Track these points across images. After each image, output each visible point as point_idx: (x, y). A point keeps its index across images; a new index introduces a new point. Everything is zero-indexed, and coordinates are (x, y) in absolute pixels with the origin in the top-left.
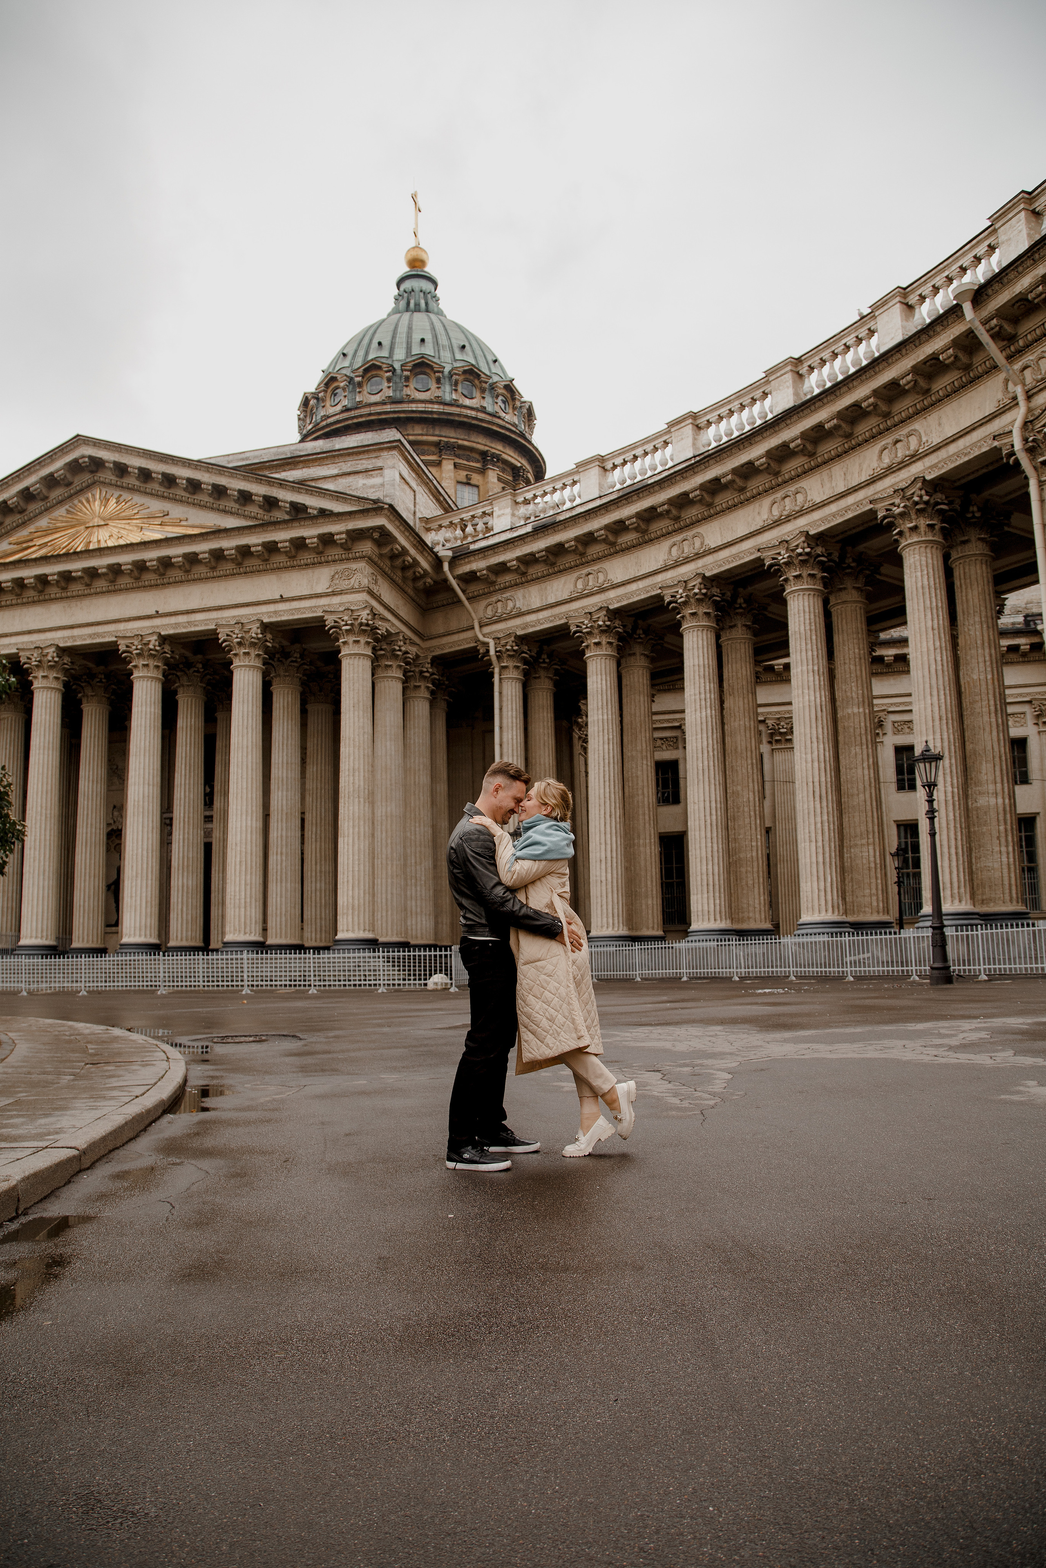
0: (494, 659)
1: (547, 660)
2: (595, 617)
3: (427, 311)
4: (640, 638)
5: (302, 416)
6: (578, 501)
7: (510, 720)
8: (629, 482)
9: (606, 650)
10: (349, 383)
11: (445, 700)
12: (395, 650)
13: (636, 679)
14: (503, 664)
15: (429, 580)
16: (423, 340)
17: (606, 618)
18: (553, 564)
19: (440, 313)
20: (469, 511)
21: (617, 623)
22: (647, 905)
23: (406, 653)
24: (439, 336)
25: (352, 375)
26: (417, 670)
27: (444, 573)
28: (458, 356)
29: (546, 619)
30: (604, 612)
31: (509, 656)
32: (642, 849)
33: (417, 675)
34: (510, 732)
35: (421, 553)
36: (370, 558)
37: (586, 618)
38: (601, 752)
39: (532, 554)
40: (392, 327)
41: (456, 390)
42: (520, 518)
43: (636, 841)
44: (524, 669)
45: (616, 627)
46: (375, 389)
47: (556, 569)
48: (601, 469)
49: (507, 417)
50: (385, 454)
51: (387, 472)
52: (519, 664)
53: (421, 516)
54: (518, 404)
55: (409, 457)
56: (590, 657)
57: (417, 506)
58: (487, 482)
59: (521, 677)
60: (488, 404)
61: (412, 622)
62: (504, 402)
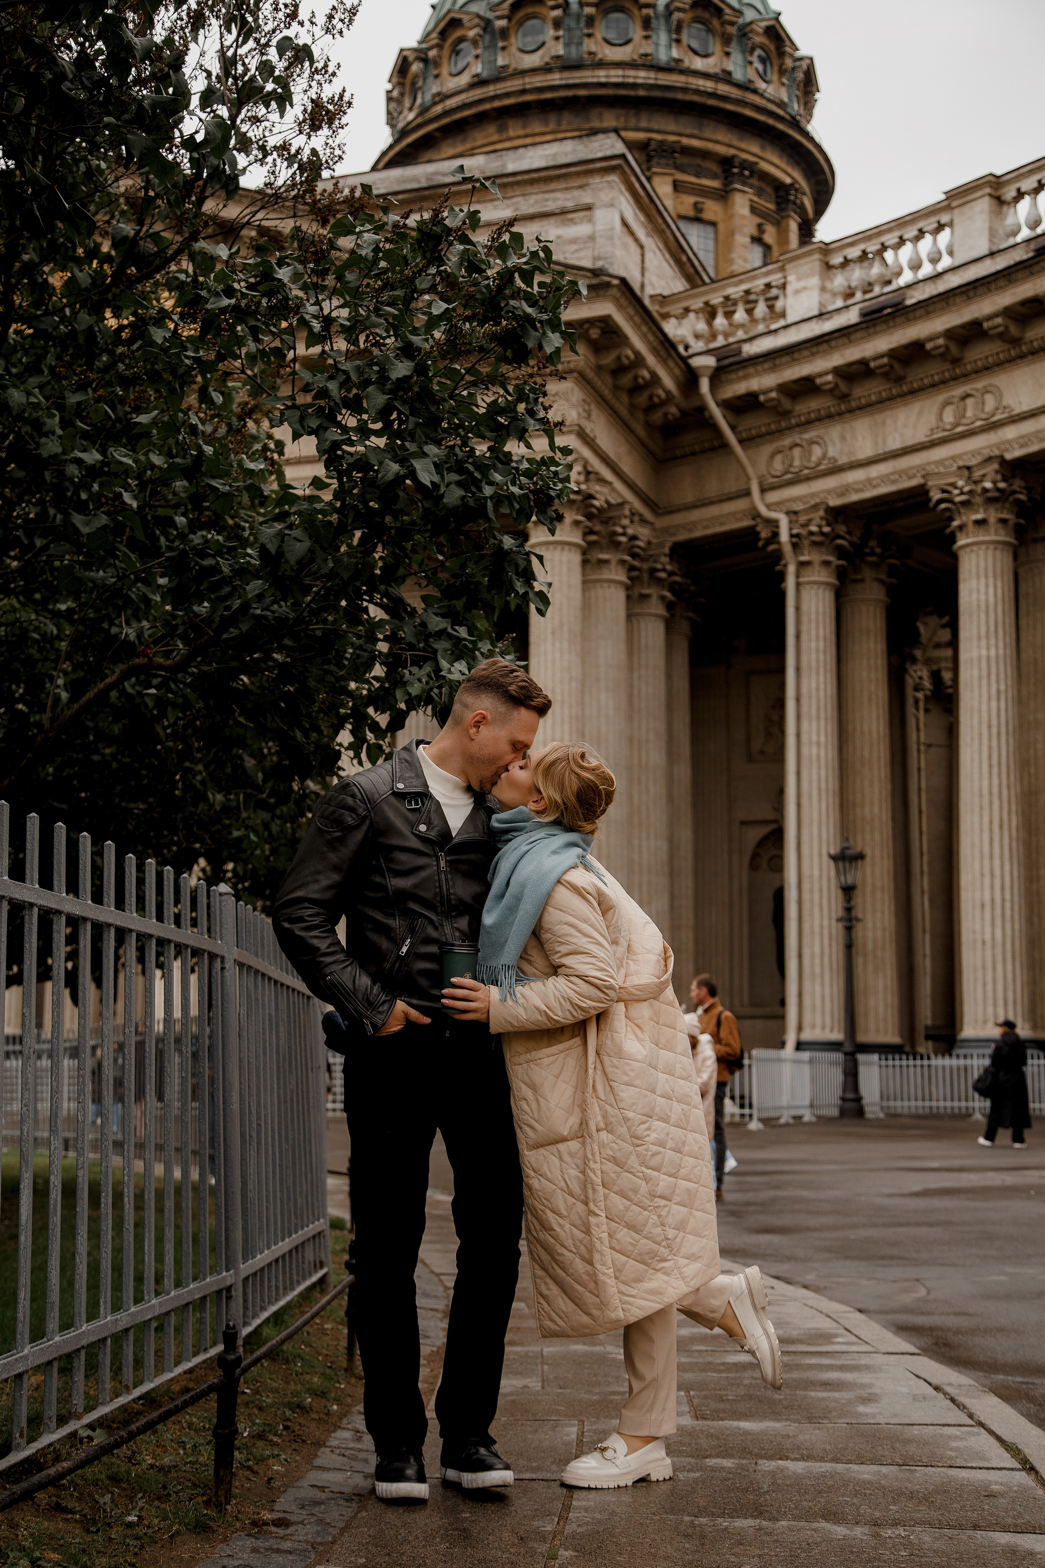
0: (787, 549)
1: (878, 550)
2: (977, 474)
5: (395, 94)
6: (946, 262)
7: (813, 656)
9: (995, 534)
10: (485, 29)
11: (689, 619)
12: (615, 534)
14: (804, 558)
15: (673, 410)
17: (999, 477)
18: (899, 380)
20: (741, 282)
21: (1018, 484)
23: (634, 538)
25: (490, 15)
26: (645, 566)
27: (701, 397)
29: (884, 479)
30: (995, 466)
31: (815, 544)
33: (646, 576)
34: (814, 676)
35: (664, 361)
36: (581, 374)
37: (961, 477)
39: (863, 362)
41: (678, 41)
42: (834, 295)
44: (838, 567)
45: (1014, 492)
46: (531, 42)
47: (905, 388)
48: (994, 201)
49: (770, 90)
50: (596, 181)
51: (600, 214)
52: (830, 558)
53: (652, 292)
54: (789, 63)
55: (637, 185)
56: (967, 546)
57: (647, 275)
58: (731, 217)
59: (833, 580)
60: (736, 66)
61: (640, 482)
62: (763, 60)
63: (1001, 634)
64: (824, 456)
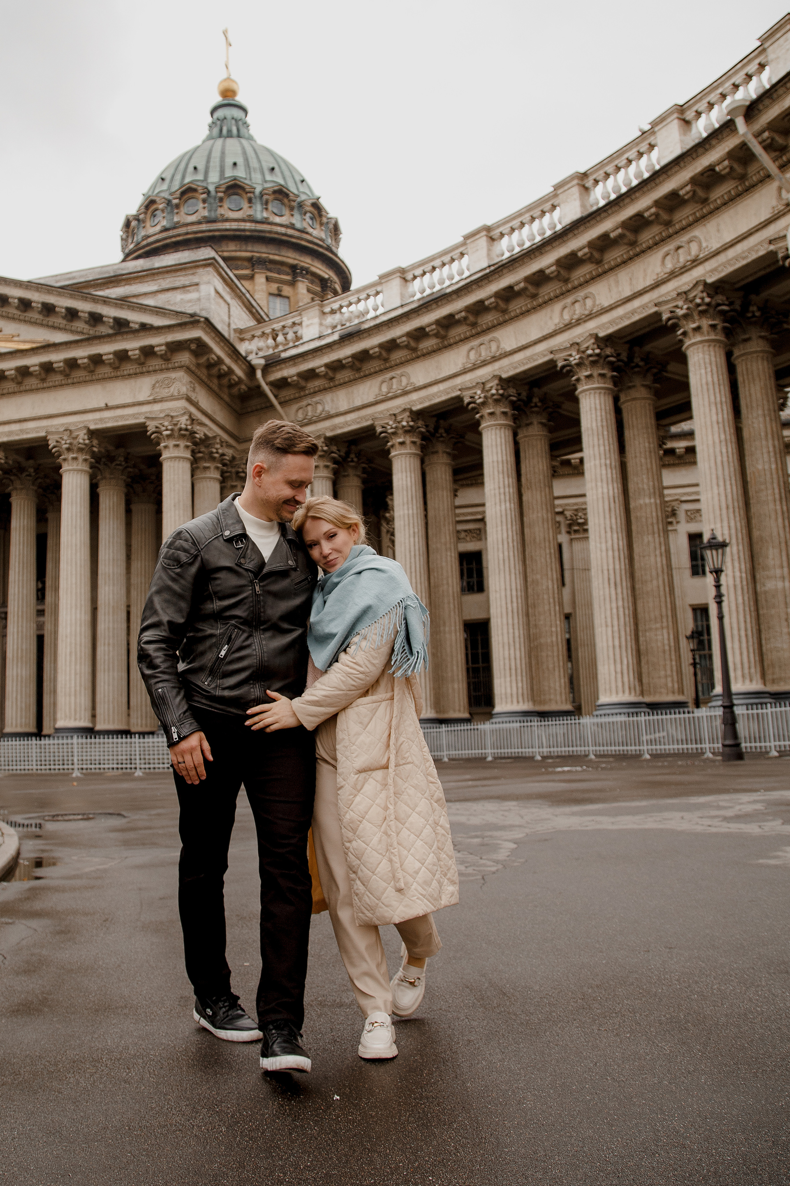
1: (355, 459)
3: (239, 136)
4: (442, 436)
5: (124, 237)
6: (381, 310)
8: (428, 292)
9: (410, 449)
10: (168, 204)
12: (212, 453)
13: (439, 476)
15: (243, 387)
16: (235, 164)
17: (410, 419)
18: (359, 370)
19: (250, 138)
20: (280, 321)
21: (420, 423)
22: (453, 689)
23: (223, 455)
24: (250, 160)
25: (170, 198)
26: (233, 470)
27: (257, 380)
28: (268, 177)
29: (354, 421)
30: (408, 414)
32: (448, 636)
33: (234, 476)
35: (236, 361)
36: (188, 368)
37: (391, 420)
38: (407, 545)
39: (339, 361)
40: (206, 153)
41: (266, 209)
42: (327, 327)
43: (442, 628)
44: (333, 468)
45: (419, 427)
46: (192, 210)
47: (362, 374)
48: (402, 280)
49: (315, 233)
50: (201, 271)
51: (203, 287)
52: (329, 464)
53: (235, 327)
54: (325, 220)
55: (223, 273)
56: (395, 456)
57: (232, 318)
58: (297, 294)
59: (331, 476)
60: (297, 221)
61: (228, 426)
62: (312, 219)
63: (414, 501)
64: (323, 411)
